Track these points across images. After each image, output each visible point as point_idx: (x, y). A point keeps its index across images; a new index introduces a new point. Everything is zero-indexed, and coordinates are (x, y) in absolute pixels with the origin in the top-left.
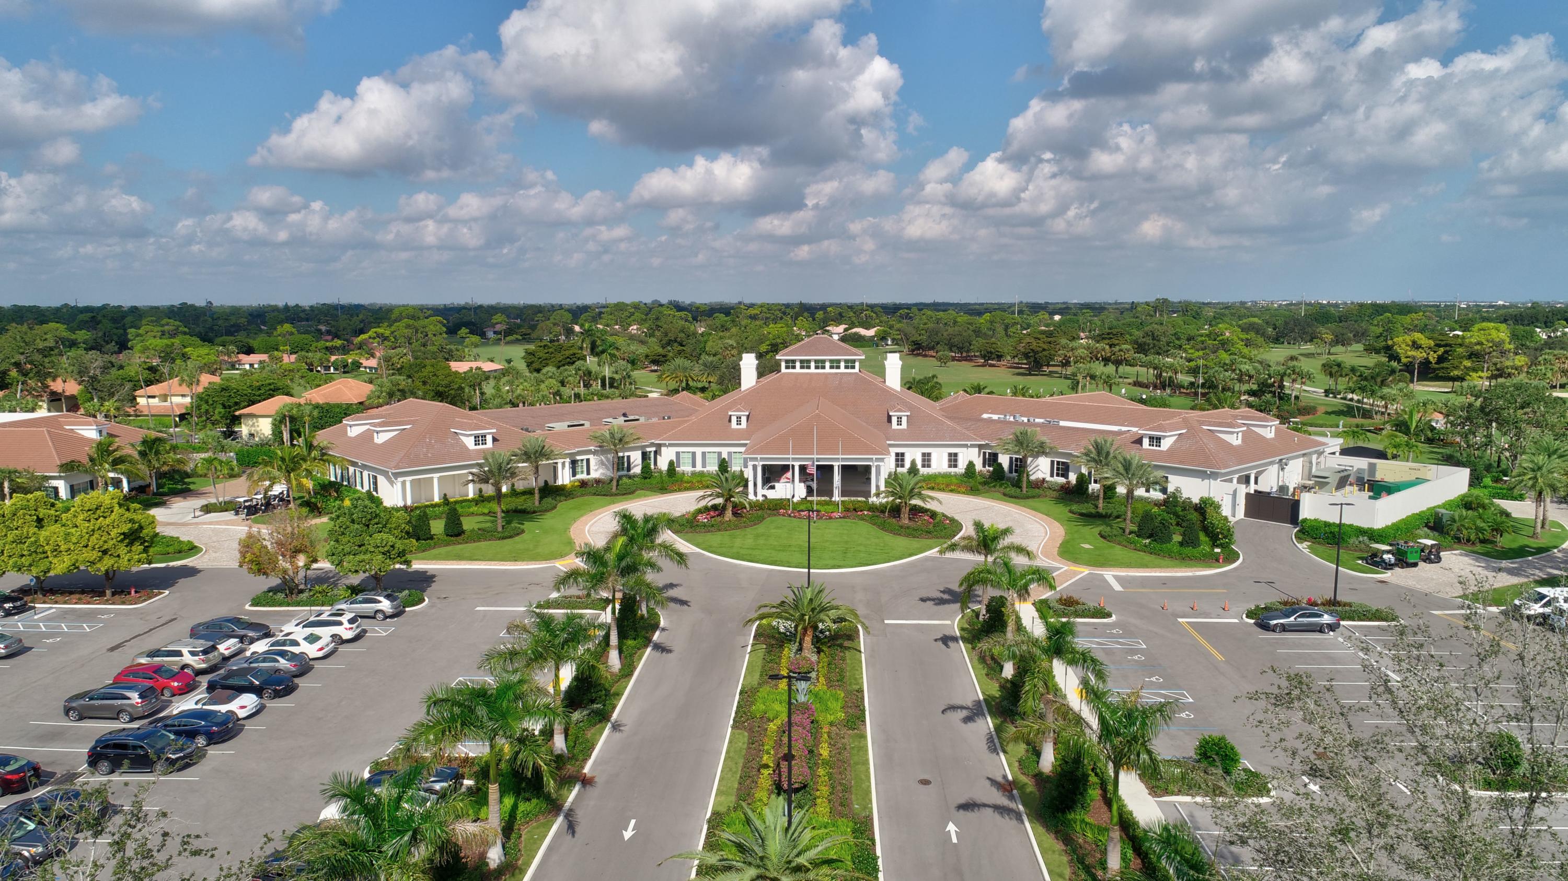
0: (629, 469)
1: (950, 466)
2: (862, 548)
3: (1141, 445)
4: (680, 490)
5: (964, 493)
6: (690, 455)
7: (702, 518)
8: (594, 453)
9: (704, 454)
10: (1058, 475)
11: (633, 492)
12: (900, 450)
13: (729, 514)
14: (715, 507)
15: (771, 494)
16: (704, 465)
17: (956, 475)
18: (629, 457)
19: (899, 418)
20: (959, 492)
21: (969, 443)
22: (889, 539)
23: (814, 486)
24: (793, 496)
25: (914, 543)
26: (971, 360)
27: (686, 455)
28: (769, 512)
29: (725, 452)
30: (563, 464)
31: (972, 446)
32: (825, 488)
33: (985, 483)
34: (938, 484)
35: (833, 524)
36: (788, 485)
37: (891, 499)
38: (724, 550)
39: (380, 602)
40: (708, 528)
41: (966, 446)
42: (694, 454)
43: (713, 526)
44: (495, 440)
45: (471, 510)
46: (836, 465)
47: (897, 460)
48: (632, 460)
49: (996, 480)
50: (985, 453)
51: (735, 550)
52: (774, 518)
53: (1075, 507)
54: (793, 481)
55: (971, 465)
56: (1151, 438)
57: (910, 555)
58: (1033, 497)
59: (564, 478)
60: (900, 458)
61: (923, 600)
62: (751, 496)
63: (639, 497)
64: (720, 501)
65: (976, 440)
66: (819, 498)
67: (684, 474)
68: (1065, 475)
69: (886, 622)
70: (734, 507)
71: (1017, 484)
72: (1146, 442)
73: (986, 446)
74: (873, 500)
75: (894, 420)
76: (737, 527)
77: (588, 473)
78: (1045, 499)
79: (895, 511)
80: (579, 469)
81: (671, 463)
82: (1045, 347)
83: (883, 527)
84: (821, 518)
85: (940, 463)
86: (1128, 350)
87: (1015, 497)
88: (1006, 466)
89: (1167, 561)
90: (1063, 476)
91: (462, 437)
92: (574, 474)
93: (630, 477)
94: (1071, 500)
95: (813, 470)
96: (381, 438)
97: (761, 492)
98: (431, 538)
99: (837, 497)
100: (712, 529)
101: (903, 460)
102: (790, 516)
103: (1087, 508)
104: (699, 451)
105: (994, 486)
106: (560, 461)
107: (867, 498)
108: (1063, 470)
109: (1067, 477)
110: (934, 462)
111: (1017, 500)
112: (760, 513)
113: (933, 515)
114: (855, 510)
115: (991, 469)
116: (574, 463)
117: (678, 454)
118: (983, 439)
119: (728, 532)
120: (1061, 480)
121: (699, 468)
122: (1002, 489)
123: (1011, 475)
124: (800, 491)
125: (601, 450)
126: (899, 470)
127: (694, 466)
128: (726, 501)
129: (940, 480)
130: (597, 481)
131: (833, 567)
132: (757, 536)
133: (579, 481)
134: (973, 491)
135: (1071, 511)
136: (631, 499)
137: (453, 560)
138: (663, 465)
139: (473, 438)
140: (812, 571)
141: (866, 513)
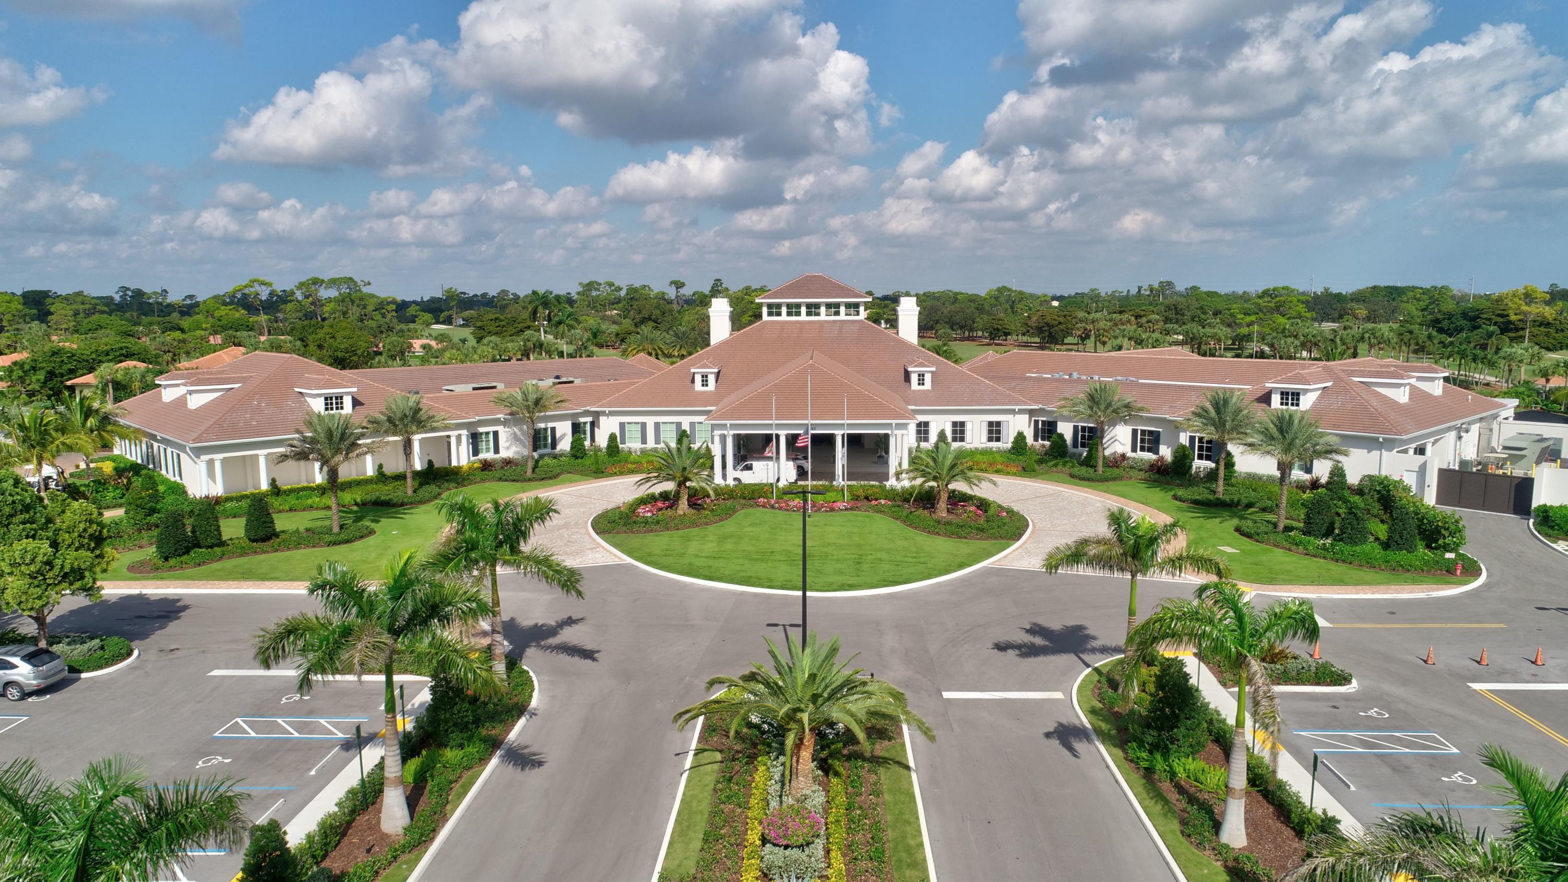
0: (554, 445)
1: (990, 439)
2: (881, 555)
3: (1269, 404)
4: (621, 473)
5: (1015, 474)
6: (639, 427)
7: (645, 512)
8: (505, 423)
9: (657, 425)
10: (1142, 449)
11: (555, 477)
12: (922, 418)
13: (683, 504)
14: (665, 496)
15: (747, 478)
16: (657, 441)
17: (999, 451)
18: (553, 429)
19: (921, 376)
20: (1008, 474)
21: (1017, 408)
22: (923, 540)
23: (808, 466)
24: (778, 480)
25: (964, 547)
26: (973, 340)
27: (633, 427)
28: (743, 501)
29: (686, 422)
30: (459, 438)
31: (1021, 412)
32: (825, 470)
33: (1040, 462)
34: (978, 464)
35: (837, 518)
36: (770, 463)
37: (919, 481)
38: (670, 559)
39: (14, 666)
40: (649, 526)
41: (1013, 412)
42: (644, 425)
43: (658, 523)
44: (356, 403)
45: (309, 501)
46: (839, 433)
47: (919, 432)
48: (558, 435)
49: (1056, 458)
50: (1036, 422)
51: (686, 560)
52: (751, 510)
53: (1180, 492)
54: (778, 458)
55: (1020, 437)
56: (1284, 394)
57: (961, 566)
58: (1114, 479)
59: (461, 457)
60: (923, 430)
61: (1001, 647)
62: (718, 480)
63: (564, 482)
64: (670, 486)
65: (1026, 404)
66: (815, 483)
67: (630, 452)
68: (1154, 449)
69: (947, 695)
70: (690, 497)
71: (1089, 462)
72: (1276, 400)
73: (1041, 412)
74: (892, 482)
75: (914, 378)
76: (694, 524)
77: (497, 451)
78: (1130, 482)
79: (927, 499)
80: (483, 446)
81: (612, 438)
82: (1061, 320)
83: (908, 521)
84: (819, 510)
85: (976, 437)
86: (1157, 321)
87: (1089, 480)
88: (1068, 437)
89: (1370, 575)
90: (1149, 450)
91: (308, 399)
92: (476, 452)
93: (555, 457)
94: (1168, 484)
95: (805, 442)
96: (195, 402)
97: (732, 473)
98: (222, 544)
99: (840, 481)
100: (658, 527)
101: (926, 432)
102: (773, 507)
103: (1200, 493)
104: (650, 421)
105: (1056, 465)
106: (453, 434)
107: (881, 482)
108: (1151, 441)
109: (1156, 452)
110: (968, 435)
111: (1093, 484)
112: (729, 503)
113: (983, 505)
114: (867, 498)
115: (1047, 443)
116: (475, 438)
117: (622, 425)
118: (1035, 402)
119: (680, 532)
120: (1149, 456)
121: (651, 444)
122: (1067, 469)
123: (1075, 450)
124: (787, 472)
125: (513, 419)
126: (923, 445)
127: (644, 441)
128: (679, 485)
129: (979, 457)
130: (508, 462)
131: (842, 588)
132: (723, 538)
133: (480, 461)
134: (1026, 471)
135: (1175, 497)
136: (552, 485)
137: (234, 579)
138: (602, 441)
139: (322, 400)
140: (808, 594)
141: (883, 502)
